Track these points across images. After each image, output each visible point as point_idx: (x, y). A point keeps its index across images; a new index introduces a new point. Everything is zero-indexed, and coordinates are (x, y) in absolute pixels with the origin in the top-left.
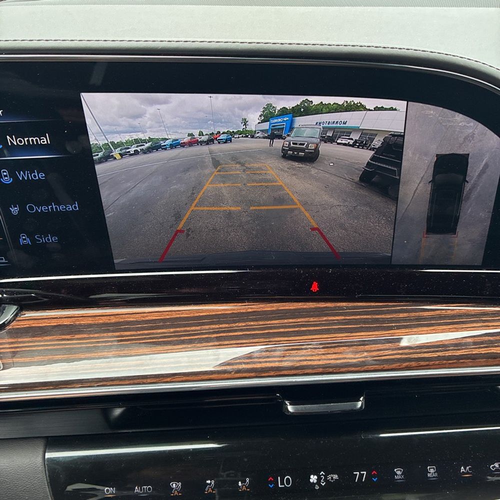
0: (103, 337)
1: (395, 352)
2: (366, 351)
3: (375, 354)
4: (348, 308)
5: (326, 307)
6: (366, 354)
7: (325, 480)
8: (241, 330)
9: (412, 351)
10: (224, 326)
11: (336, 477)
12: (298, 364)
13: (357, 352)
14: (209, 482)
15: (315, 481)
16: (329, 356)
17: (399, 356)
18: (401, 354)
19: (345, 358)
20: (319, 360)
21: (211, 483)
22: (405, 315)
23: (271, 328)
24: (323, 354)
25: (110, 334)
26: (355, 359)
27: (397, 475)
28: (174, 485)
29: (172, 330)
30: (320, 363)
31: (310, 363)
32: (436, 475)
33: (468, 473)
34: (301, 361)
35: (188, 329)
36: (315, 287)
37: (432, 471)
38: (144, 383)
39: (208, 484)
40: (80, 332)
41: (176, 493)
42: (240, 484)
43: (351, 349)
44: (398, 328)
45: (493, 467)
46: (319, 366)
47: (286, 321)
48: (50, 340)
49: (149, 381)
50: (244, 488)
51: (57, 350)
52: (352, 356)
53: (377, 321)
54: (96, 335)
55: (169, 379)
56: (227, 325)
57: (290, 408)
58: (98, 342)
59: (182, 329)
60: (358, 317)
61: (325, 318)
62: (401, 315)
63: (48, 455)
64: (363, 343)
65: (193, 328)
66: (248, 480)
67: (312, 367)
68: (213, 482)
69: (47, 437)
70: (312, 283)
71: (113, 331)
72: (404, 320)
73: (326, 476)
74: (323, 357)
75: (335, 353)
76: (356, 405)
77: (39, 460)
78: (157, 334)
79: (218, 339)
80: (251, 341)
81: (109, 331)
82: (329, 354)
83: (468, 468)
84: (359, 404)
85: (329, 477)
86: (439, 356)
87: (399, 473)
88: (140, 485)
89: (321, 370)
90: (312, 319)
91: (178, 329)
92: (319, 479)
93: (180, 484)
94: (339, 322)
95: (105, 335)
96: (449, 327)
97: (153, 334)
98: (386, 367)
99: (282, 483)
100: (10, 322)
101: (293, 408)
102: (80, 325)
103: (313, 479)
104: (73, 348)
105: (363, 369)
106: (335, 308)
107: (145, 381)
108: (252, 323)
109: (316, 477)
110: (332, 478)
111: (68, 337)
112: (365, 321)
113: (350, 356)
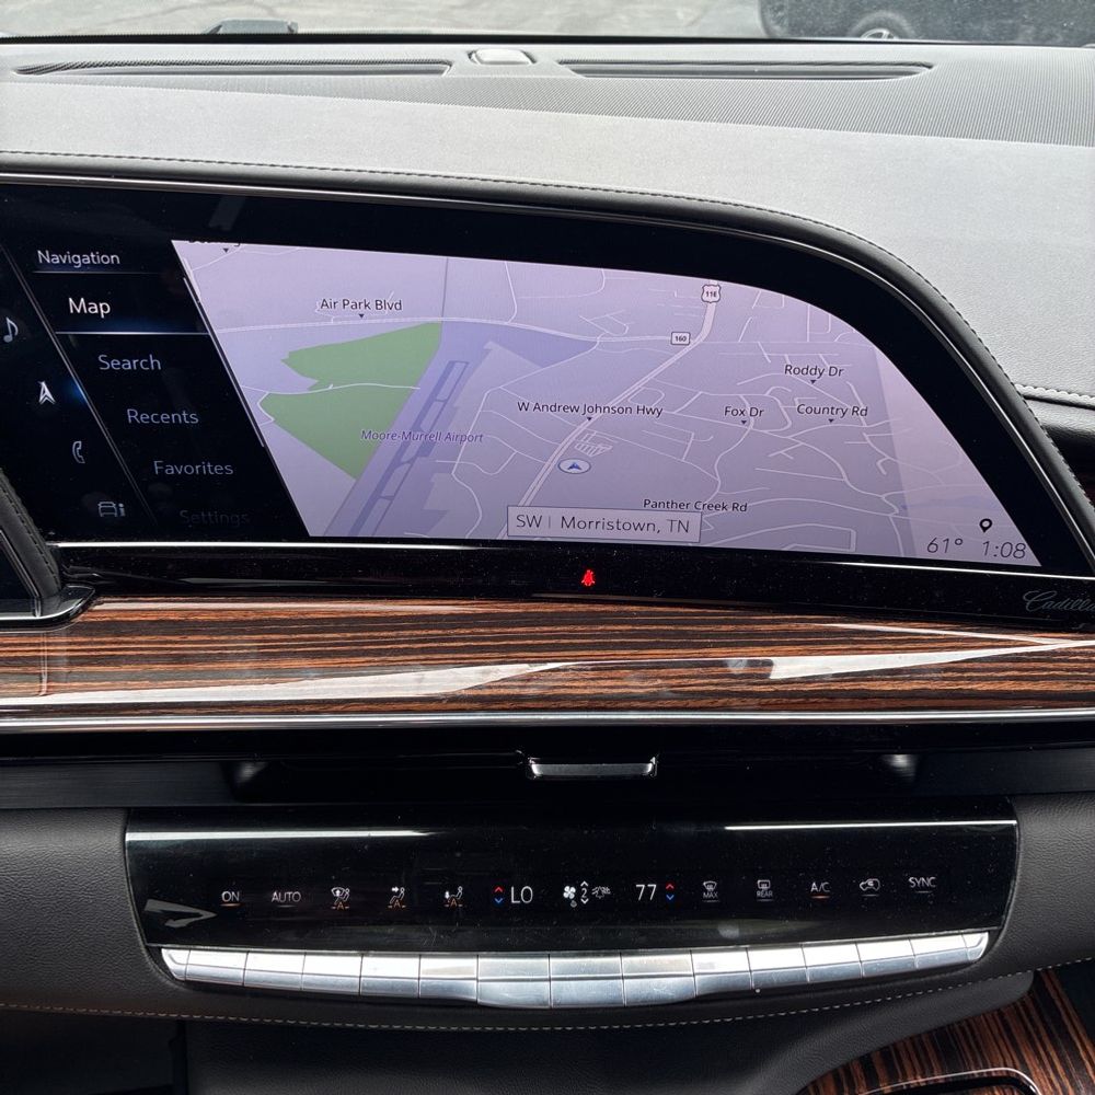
0: (233, 642)
1: (706, 681)
2: (661, 678)
3: (674, 682)
4: (640, 614)
5: (605, 612)
6: (659, 682)
7: (589, 895)
8: (464, 640)
9: (733, 681)
10: (435, 632)
11: (606, 890)
12: (550, 693)
13: (645, 679)
14: (395, 889)
15: (572, 896)
16: (602, 683)
17: (712, 688)
18: (717, 685)
19: (626, 687)
20: (585, 687)
21: (399, 892)
22: (731, 627)
23: (512, 639)
24: (592, 679)
25: (245, 637)
26: (641, 688)
27: (706, 891)
28: (338, 892)
29: (349, 635)
30: (587, 691)
31: (569, 691)
32: (771, 894)
33: (822, 893)
34: (555, 687)
35: (376, 634)
36: (588, 579)
37: (764, 887)
38: (298, 713)
39: (394, 893)
40: (195, 632)
41: (341, 906)
42: (447, 895)
43: (637, 673)
44: (716, 646)
45: (864, 886)
46: (584, 697)
47: (537, 629)
48: (146, 642)
49: (307, 708)
50: (454, 902)
51: (157, 656)
52: (638, 684)
53: (684, 634)
54: (223, 638)
55: (340, 708)
56: (440, 632)
57: (536, 769)
58: (226, 648)
59: (368, 634)
60: (655, 627)
61: (601, 628)
62: (724, 628)
63: (130, 837)
64: (658, 666)
65: (385, 634)
66: (460, 889)
67: (573, 698)
68: (403, 891)
69: (129, 809)
70: (585, 572)
71: (251, 633)
72: (728, 634)
73: (590, 889)
74: (592, 683)
75: (612, 678)
76: (646, 768)
77: (115, 840)
78: (324, 639)
79: (423, 651)
80: (478, 655)
81: (244, 632)
82: (602, 679)
83: (823, 885)
84: (650, 767)
85: (595, 891)
86: (777, 691)
87: (710, 888)
88: (281, 889)
89: (586, 703)
90: (579, 628)
91: (359, 634)
92: (578, 895)
93: (347, 891)
94: (623, 634)
95: (237, 637)
96: (798, 648)
97: (317, 639)
98: (692, 704)
99: (517, 897)
100: (77, 614)
101: (540, 769)
102: (196, 622)
103: (569, 892)
104: (185, 656)
105: (653, 705)
106: (619, 614)
107: (300, 708)
108: (482, 630)
109: (573, 890)
110: (600, 893)
111: (177, 638)
112: (664, 634)
113: (635, 685)
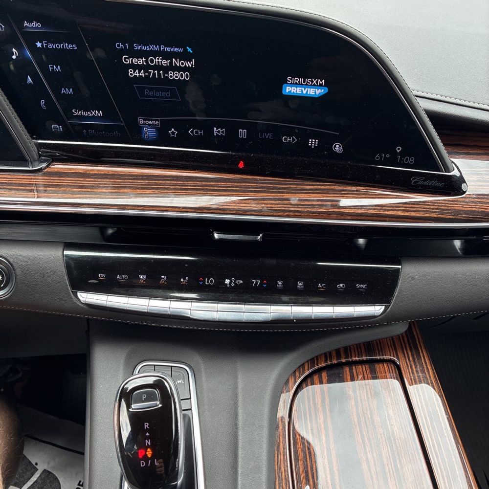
0: (103, 181)
1: (281, 206)
2: (264, 204)
3: (269, 206)
4: (260, 180)
5: (247, 178)
6: (263, 205)
7: (235, 283)
8: (190, 186)
9: (292, 206)
10: (180, 182)
11: (241, 282)
12: (221, 207)
13: (258, 204)
14: (163, 277)
15: (228, 283)
16: (241, 205)
17: (283, 209)
18: (285, 207)
19: (251, 206)
20: (235, 206)
21: (164, 278)
22: (295, 186)
23: (209, 186)
24: (238, 203)
25: (108, 180)
26: (256, 207)
27: (278, 284)
28: (142, 277)
29: (147, 181)
30: (235, 208)
31: (228, 207)
32: (303, 287)
33: (322, 288)
34: (223, 205)
35: (157, 182)
36: (241, 165)
37: (300, 284)
38: (126, 209)
39: (162, 278)
40: (89, 178)
41: (142, 281)
42: (182, 280)
43: (255, 202)
44: (287, 193)
45: (339, 286)
46: (234, 210)
47: (219, 183)
48: (71, 180)
49: (129, 208)
50: (184, 283)
51: (74, 186)
52: (255, 206)
53: (276, 188)
54: (99, 180)
55: (142, 208)
56: (182, 182)
57: (216, 236)
58: (100, 184)
59: (154, 182)
60: (265, 185)
61: (244, 184)
62: (292, 186)
63: (66, 253)
64: (264, 200)
65: (160, 182)
66: (187, 278)
67: (230, 210)
68: (166, 277)
69: (65, 242)
70: (240, 162)
71: (110, 179)
72: (293, 189)
73: (235, 281)
74: (238, 205)
75: (245, 203)
76: (257, 238)
77: (60, 253)
78: (137, 182)
79: (174, 189)
80: (195, 192)
81: (107, 178)
82: (241, 203)
83: (323, 285)
84: (259, 237)
85: (237, 282)
86: (308, 211)
87: (280, 283)
88: (121, 275)
89: (235, 212)
90: (236, 184)
91: (151, 181)
92: (231, 282)
93: (145, 276)
94: (252, 187)
95: (105, 180)
96: (319, 195)
97: (135, 182)
98: (275, 214)
99: (208, 282)
100: (45, 168)
101: (218, 236)
102: (89, 173)
103: (227, 281)
104: (84, 186)
105: (260, 214)
106: (252, 179)
107: (127, 207)
108: (198, 183)
109: (229, 281)
110: (239, 282)
111: (82, 179)
112: (268, 188)
